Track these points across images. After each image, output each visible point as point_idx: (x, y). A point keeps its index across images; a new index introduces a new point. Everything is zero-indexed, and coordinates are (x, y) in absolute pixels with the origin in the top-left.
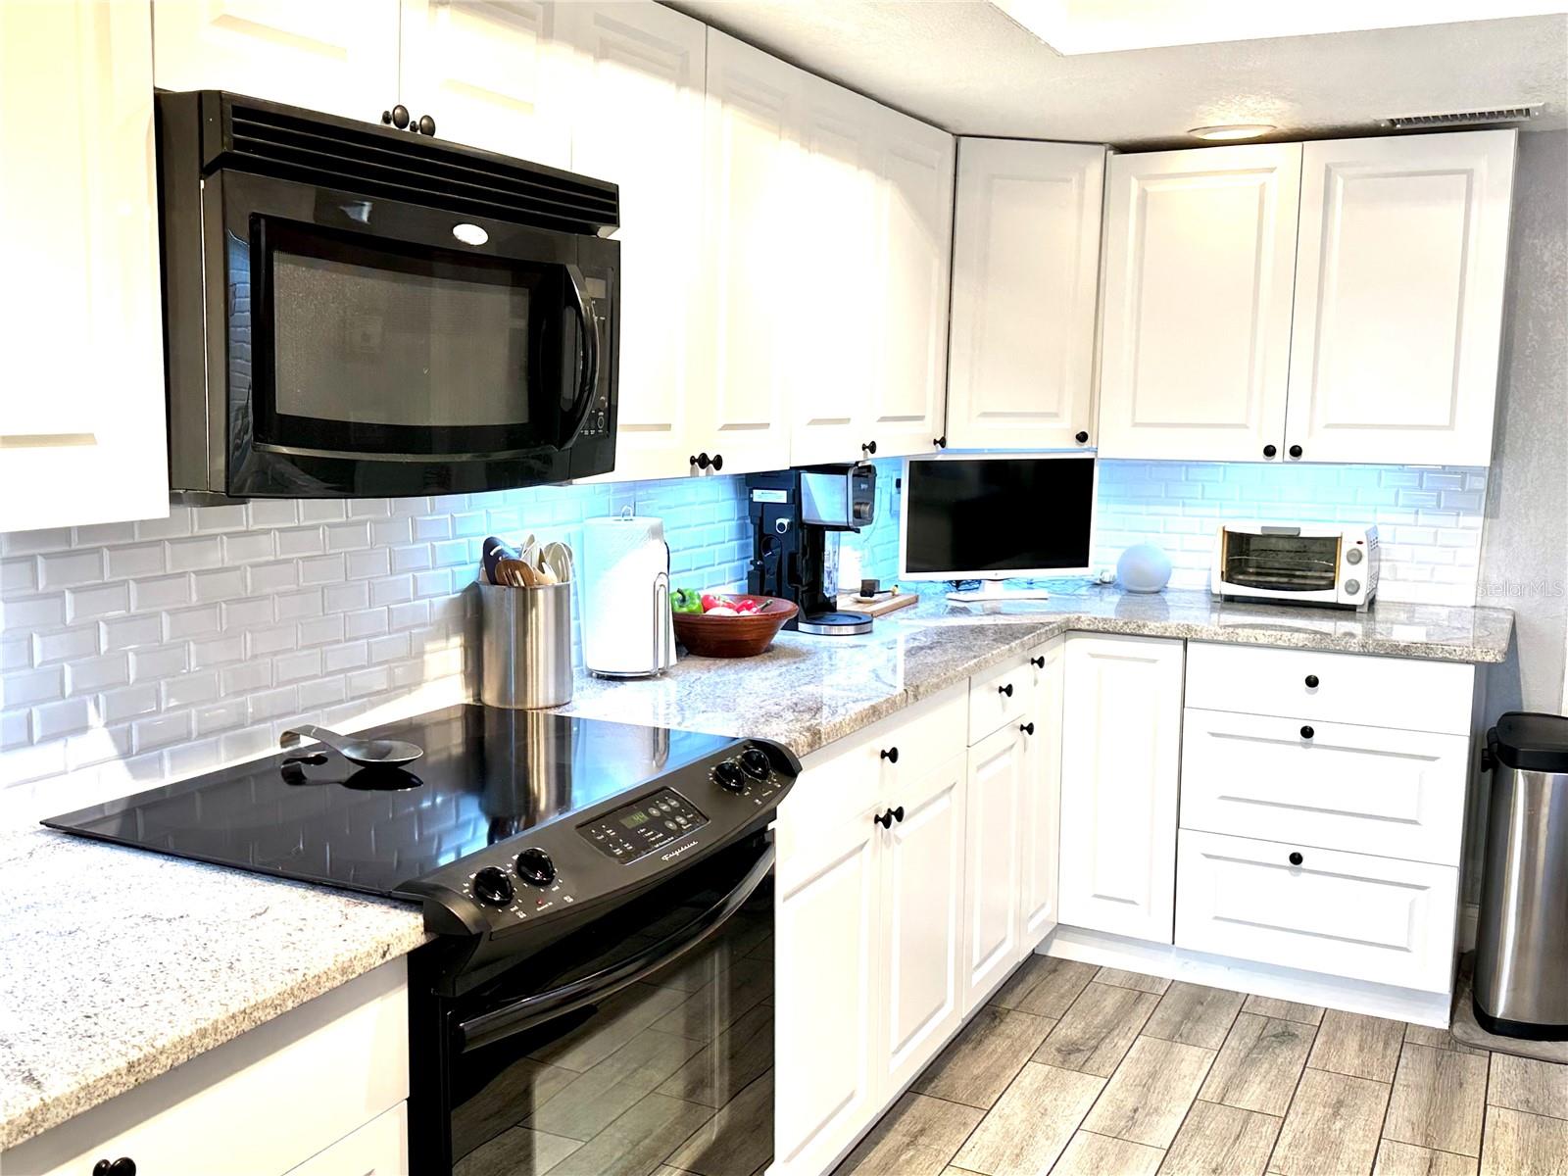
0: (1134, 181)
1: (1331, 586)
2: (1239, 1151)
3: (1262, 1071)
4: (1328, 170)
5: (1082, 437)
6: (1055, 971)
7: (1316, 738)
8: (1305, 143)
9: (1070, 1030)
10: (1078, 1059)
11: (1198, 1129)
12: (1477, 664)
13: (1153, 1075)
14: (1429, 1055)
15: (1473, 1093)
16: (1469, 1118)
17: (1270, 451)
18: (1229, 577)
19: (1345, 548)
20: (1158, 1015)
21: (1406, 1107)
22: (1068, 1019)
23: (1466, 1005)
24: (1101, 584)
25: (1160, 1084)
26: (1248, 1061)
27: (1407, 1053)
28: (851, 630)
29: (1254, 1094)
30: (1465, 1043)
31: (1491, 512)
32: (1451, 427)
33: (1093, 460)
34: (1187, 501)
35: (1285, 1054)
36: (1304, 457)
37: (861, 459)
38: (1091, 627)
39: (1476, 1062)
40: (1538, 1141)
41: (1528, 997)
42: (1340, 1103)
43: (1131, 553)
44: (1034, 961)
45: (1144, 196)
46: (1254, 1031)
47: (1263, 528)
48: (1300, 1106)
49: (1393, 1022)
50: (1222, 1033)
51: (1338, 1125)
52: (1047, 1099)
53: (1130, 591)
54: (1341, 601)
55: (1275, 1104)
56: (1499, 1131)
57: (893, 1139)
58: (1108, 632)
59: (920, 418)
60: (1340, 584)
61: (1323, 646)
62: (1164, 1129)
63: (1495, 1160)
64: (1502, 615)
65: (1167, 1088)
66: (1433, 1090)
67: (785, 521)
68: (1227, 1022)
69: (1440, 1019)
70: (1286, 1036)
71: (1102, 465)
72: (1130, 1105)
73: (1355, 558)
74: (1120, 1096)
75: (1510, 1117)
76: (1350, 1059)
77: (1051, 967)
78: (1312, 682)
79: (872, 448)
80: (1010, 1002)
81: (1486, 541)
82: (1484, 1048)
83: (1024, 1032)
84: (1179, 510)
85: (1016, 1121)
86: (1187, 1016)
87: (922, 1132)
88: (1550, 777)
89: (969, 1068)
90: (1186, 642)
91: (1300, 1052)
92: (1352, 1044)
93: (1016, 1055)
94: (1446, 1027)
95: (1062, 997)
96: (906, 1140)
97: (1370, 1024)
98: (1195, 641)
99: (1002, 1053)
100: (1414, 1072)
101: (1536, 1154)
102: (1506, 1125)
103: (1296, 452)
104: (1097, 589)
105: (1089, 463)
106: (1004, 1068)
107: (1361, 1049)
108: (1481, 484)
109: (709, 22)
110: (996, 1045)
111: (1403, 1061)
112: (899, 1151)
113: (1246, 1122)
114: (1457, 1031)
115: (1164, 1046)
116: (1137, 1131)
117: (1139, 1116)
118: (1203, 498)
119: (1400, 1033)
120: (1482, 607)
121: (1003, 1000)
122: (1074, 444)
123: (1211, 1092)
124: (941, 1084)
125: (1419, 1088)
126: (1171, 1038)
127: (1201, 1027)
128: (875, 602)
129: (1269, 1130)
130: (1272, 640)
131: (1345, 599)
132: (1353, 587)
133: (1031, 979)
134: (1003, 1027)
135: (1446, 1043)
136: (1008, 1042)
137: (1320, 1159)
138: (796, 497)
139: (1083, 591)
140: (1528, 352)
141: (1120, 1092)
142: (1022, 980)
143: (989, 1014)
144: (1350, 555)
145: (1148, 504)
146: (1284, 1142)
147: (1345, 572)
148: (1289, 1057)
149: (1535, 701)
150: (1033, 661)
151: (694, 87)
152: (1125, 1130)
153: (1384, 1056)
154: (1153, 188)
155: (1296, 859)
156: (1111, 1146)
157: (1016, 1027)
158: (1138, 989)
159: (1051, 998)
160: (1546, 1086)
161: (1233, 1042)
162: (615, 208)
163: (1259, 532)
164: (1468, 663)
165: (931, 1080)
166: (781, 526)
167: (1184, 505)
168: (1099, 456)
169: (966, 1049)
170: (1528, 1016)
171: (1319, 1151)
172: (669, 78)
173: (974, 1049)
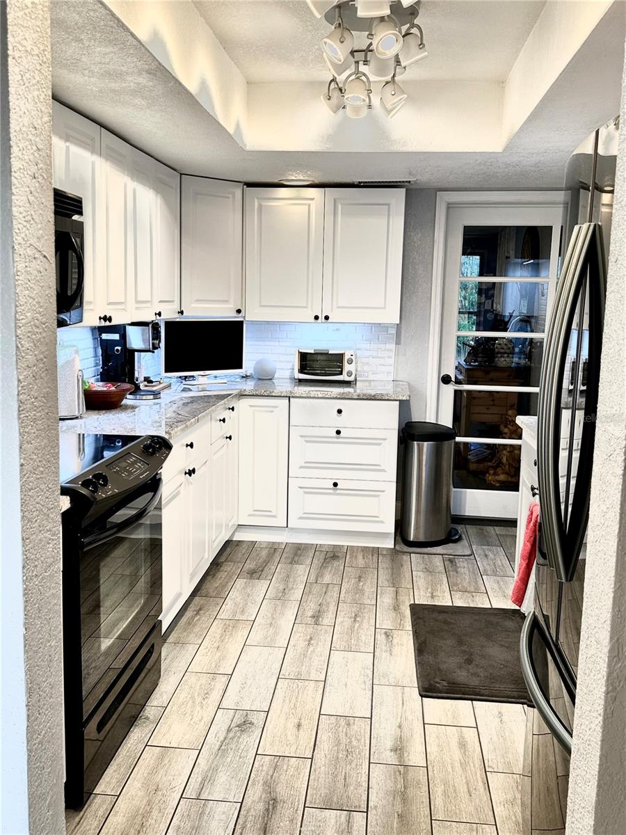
0: (256, 200)
1: (341, 373)
2: (327, 597)
3: (329, 570)
4: (335, 201)
5: (239, 311)
6: (238, 545)
7: (341, 435)
8: (326, 189)
9: (250, 565)
10: (257, 575)
11: (310, 592)
12: (400, 400)
13: (288, 576)
14: (389, 557)
15: (406, 568)
16: (407, 576)
17: (317, 318)
18: (302, 371)
19: (346, 358)
20: (284, 555)
21: (384, 576)
22: (248, 561)
23: (399, 538)
24: (246, 377)
25: (291, 580)
26: (323, 566)
27: (380, 558)
28: (152, 397)
29: (327, 578)
30: (401, 552)
31: (398, 343)
32: (384, 308)
33: (243, 322)
34: (280, 340)
35: (336, 563)
36: (329, 320)
37: (154, 319)
38: (251, 394)
39: (406, 558)
40: (431, 580)
41: (422, 530)
42: (360, 577)
43: (259, 362)
44: (228, 543)
45: (260, 206)
46: (323, 556)
47: (315, 350)
48: (345, 580)
49: (374, 548)
50: (310, 559)
51: (361, 584)
52: (248, 590)
53: (259, 379)
54: (346, 380)
55: (337, 580)
56: (418, 578)
57: (189, 614)
58: (258, 396)
59: (173, 301)
60: (345, 373)
61: (343, 397)
62: (297, 594)
63: (418, 588)
64: (404, 383)
65: (294, 581)
66: (393, 569)
67: (119, 348)
68: (311, 555)
69: (390, 544)
70: (335, 557)
71: (246, 324)
72: (281, 588)
73: (350, 362)
74: (277, 585)
75: (420, 574)
76: (361, 561)
77: (236, 544)
78: (340, 411)
79: (160, 314)
80: (222, 559)
81: (397, 354)
82: (408, 553)
83: (232, 569)
84: (277, 343)
85: (238, 599)
86: (296, 554)
87: (200, 609)
88: (426, 443)
89: (213, 585)
90: (289, 397)
91: (342, 562)
92: (360, 556)
93: (231, 577)
94: (393, 547)
95: (244, 554)
96: (195, 613)
97: (365, 549)
98: (293, 397)
99: (225, 578)
100: (384, 564)
101: (432, 585)
102: (420, 577)
103: (327, 318)
104: (244, 379)
105: (241, 323)
106: (227, 583)
107: (364, 558)
108: (394, 331)
109: (102, 125)
110: (222, 575)
111: (380, 561)
112: (193, 617)
113: (327, 587)
114: (397, 548)
115: (290, 566)
116: (287, 596)
117: (286, 591)
118: (287, 338)
119: (376, 551)
120: (396, 381)
121: (219, 558)
122: (235, 314)
123: (312, 578)
124: (203, 591)
125: (387, 568)
126: (291, 563)
127: (301, 558)
128: (154, 386)
129: (337, 588)
130: (324, 395)
131: (347, 379)
132: (350, 374)
133: (228, 549)
134: (222, 568)
135: (394, 553)
136: (226, 573)
137: (357, 596)
138: (124, 336)
139: (238, 380)
140: (410, 278)
141: (276, 584)
142: (225, 550)
143: (216, 565)
144: (348, 360)
145: (263, 341)
146: (343, 592)
147: (347, 367)
148: (338, 564)
149: (416, 417)
150: (229, 409)
151: (97, 154)
152: (282, 596)
153: (373, 559)
154: (265, 203)
155: (335, 485)
156: (278, 602)
157: (227, 568)
158: (273, 548)
159: (240, 555)
160: (431, 562)
161: (315, 561)
162: (81, 208)
163: (313, 352)
164: (396, 400)
165: (199, 591)
166: (118, 350)
167: (279, 341)
168: (247, 319)
169: (209, 578)
170: (422, 539)
171: (356, 594)
172: (89, 150)
173: (213, 577)
